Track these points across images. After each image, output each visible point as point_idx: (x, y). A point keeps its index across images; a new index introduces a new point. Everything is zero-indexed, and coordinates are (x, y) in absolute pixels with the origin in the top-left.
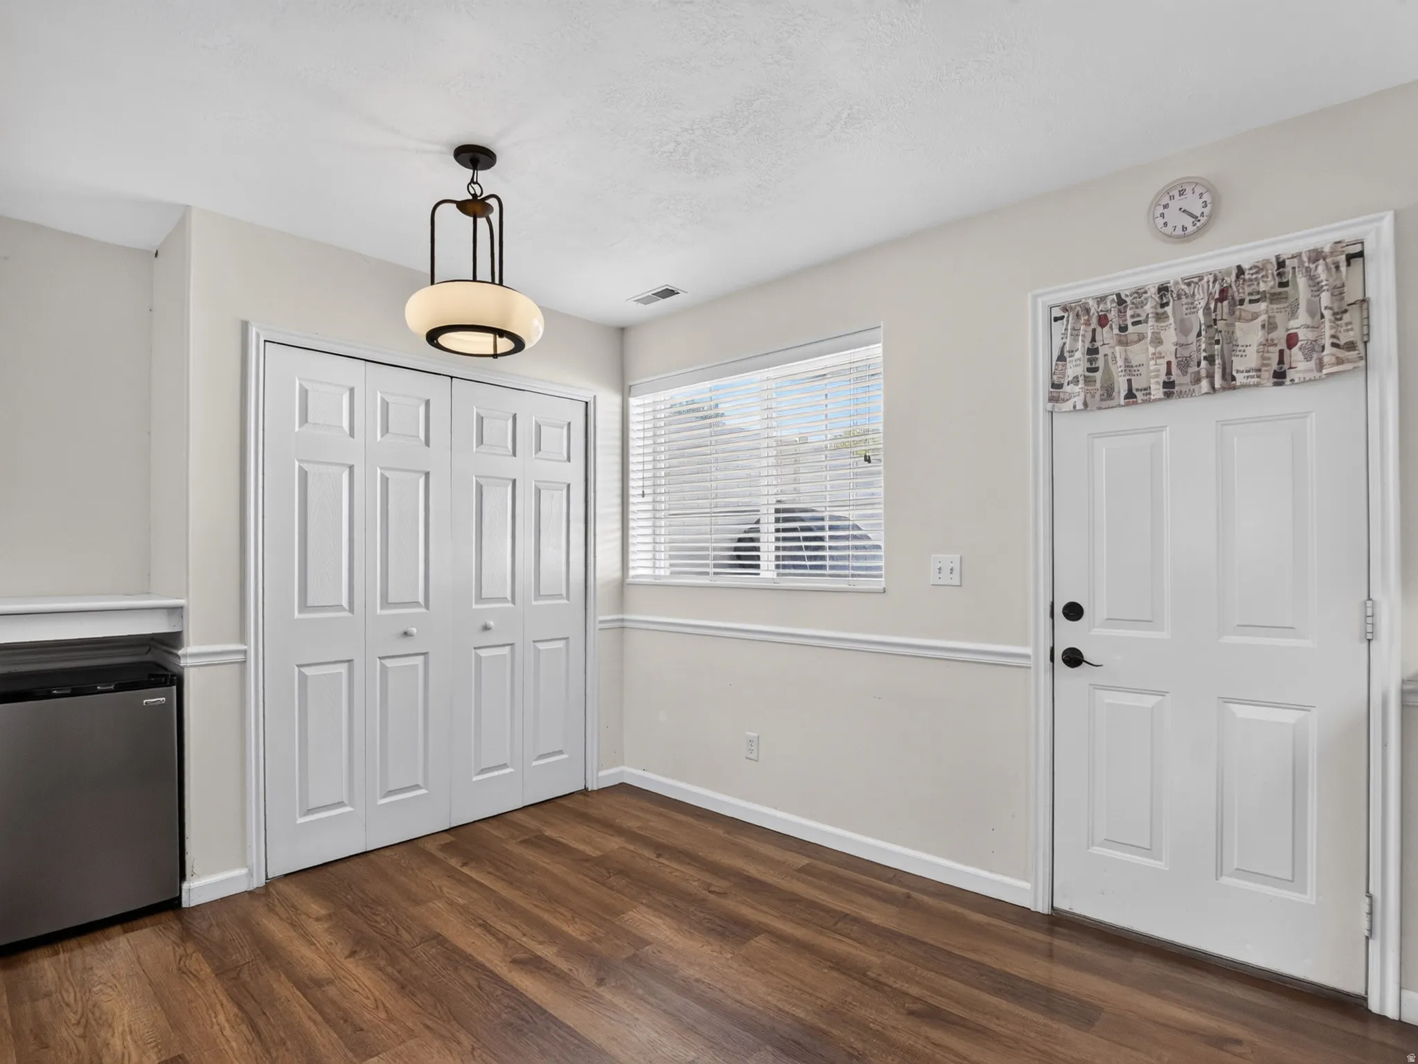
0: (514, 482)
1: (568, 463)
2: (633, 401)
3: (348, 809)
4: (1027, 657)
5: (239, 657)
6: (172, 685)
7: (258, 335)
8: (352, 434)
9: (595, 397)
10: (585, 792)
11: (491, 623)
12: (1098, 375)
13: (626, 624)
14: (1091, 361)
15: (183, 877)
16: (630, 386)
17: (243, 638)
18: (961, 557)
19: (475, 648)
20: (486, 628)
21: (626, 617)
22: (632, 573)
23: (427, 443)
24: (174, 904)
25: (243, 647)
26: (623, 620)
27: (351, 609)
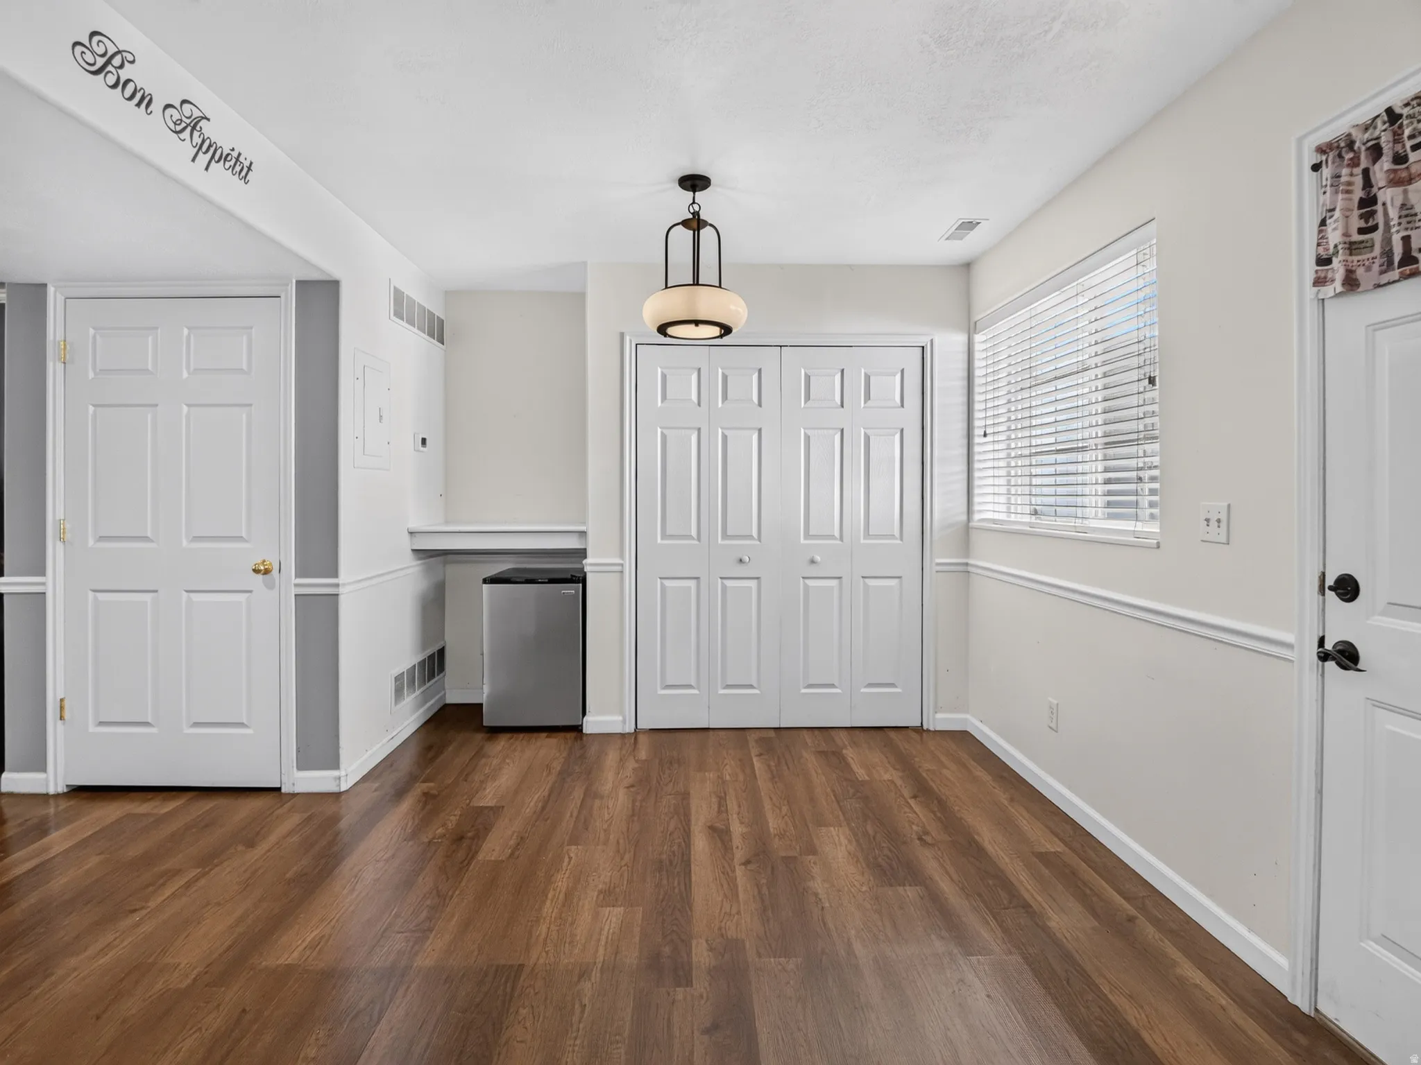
0: (842, 431)
1: (902, 409)
2: (978, 338)
3: (695, 692)
4: (1289, 646)
5: (619, 568)
6: (579, 583)
7: (631, 341)
8: (699, 404)
9: (932, 341)
10: (920, 730)
11: (818, 558)
12: (1377, 236)
13: (970, 569)
14: (1367, 216)
15: (584, 714)
16: (976, 323)
17: (622, 556)
18: (1229, 506)
19: (803, 578)
20: (813, 562)
21: (971, 561)
22: (977, 517)
23: (760, 405)
24: (577, 729)
25: (621, 562)
26: (967, 564)
27: (699, 539)
